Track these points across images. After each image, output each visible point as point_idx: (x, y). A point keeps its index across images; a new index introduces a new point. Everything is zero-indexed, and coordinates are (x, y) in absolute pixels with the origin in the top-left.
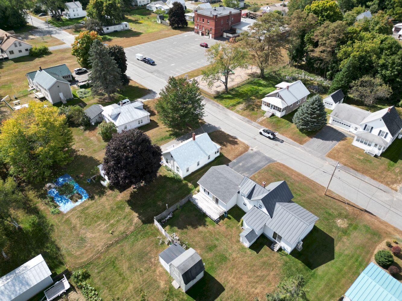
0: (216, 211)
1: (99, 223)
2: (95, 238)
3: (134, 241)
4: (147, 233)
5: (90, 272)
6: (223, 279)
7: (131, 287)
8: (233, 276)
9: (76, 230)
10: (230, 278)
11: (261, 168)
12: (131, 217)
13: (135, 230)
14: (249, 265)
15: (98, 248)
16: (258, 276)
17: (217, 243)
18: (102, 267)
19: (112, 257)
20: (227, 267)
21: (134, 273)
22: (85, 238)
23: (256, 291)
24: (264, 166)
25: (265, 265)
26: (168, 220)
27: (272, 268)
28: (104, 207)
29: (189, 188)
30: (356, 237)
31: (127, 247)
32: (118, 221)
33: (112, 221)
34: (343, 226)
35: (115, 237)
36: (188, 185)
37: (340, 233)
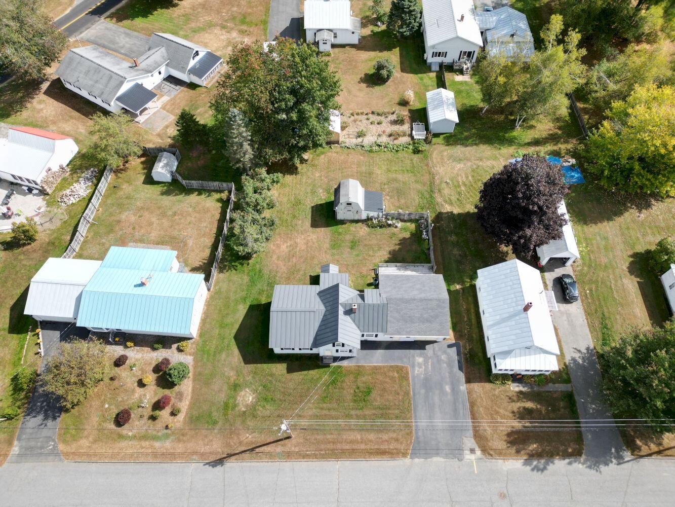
2: (452, 169)
3: (423, 195)
5: (417, 155)
6: (319, 231)
7: (378, 172)
8: (314, 240)
9: (476, 160)
10: (314, 236)
12: (455, 205)
13: (435, 202)
14: (309, 258)
15: (438, 167)
16: (293, 256)
17: (355, 252)
18: (415, 164)
19: (419, 173)
20: (325, 242)
21: (388, 179)
22: (460, 163)
23: (285, 245)
24: (416, 421)
25: (294, 270)
26: (422, 231)
27: (286, 272)
29: (454, 283)
30: (220, 391)
31: (420, 188)
32: (459, 194)
33: (463, 188)
34: (243, 393)
35: (441, 182)
36: (458, 284)
37: (242, 380)
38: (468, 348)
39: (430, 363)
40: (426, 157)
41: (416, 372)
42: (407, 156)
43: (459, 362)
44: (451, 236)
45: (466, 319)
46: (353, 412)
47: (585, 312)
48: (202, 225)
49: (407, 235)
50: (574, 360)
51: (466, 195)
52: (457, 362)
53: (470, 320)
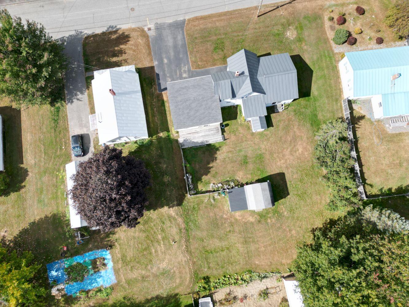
0: (212, 132)
1: (153, 251)
2: (170, 260)
3: (195, 224)
4: (194, 208)
5: (205, 275)
6: (276, 170)
7: (239, 245)
8: (278, 160)
9: (148, 277)
10: (279, 164)
11: (185, 44)
12: (166, 215)
13: (184, 218)
14: (278, 142)
15: (183, 261)
16: (291, 142)
17: (243, 153)
18: (206, 263)
19: (201, 251)
20: (269, 159)
21: (228, 238)
22: (164, 269)
23: (300, 151)
24: (184, 38)
25: (287, 129)
26: (192, 182)
27: (292, 126)
28: (134, 238)
29: (165, 138)
30: (309, 36)
31: (197, 233)
32: (163, 230)
33: (160, 237)
34: (294, 36)
35: (180, 241)
36: (161, 137)
37: (298, 44)
38: (153, 89)
39: (178, 74)
40: (196, 274)
41: (187, 67)
42: (214, 273)
43: (159, 79)
44: (168, 181)
45: (155, 109)
46: (223, 36)
47: (68, 131)
48: (373, 158)
49: (204, 178)
50: (82, 93)
51: (156, 229)
52: (160, 78)
53: (152, 109)
